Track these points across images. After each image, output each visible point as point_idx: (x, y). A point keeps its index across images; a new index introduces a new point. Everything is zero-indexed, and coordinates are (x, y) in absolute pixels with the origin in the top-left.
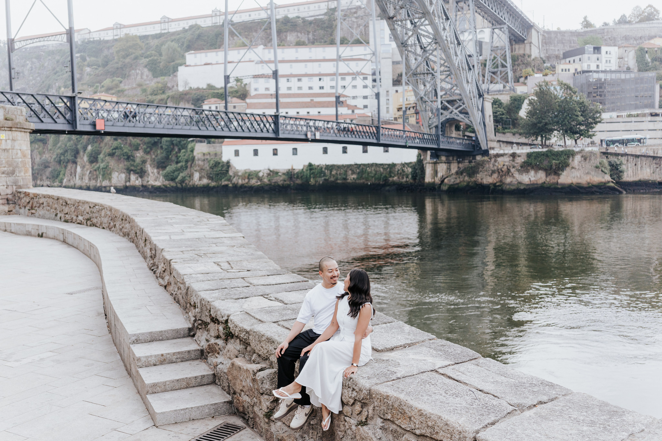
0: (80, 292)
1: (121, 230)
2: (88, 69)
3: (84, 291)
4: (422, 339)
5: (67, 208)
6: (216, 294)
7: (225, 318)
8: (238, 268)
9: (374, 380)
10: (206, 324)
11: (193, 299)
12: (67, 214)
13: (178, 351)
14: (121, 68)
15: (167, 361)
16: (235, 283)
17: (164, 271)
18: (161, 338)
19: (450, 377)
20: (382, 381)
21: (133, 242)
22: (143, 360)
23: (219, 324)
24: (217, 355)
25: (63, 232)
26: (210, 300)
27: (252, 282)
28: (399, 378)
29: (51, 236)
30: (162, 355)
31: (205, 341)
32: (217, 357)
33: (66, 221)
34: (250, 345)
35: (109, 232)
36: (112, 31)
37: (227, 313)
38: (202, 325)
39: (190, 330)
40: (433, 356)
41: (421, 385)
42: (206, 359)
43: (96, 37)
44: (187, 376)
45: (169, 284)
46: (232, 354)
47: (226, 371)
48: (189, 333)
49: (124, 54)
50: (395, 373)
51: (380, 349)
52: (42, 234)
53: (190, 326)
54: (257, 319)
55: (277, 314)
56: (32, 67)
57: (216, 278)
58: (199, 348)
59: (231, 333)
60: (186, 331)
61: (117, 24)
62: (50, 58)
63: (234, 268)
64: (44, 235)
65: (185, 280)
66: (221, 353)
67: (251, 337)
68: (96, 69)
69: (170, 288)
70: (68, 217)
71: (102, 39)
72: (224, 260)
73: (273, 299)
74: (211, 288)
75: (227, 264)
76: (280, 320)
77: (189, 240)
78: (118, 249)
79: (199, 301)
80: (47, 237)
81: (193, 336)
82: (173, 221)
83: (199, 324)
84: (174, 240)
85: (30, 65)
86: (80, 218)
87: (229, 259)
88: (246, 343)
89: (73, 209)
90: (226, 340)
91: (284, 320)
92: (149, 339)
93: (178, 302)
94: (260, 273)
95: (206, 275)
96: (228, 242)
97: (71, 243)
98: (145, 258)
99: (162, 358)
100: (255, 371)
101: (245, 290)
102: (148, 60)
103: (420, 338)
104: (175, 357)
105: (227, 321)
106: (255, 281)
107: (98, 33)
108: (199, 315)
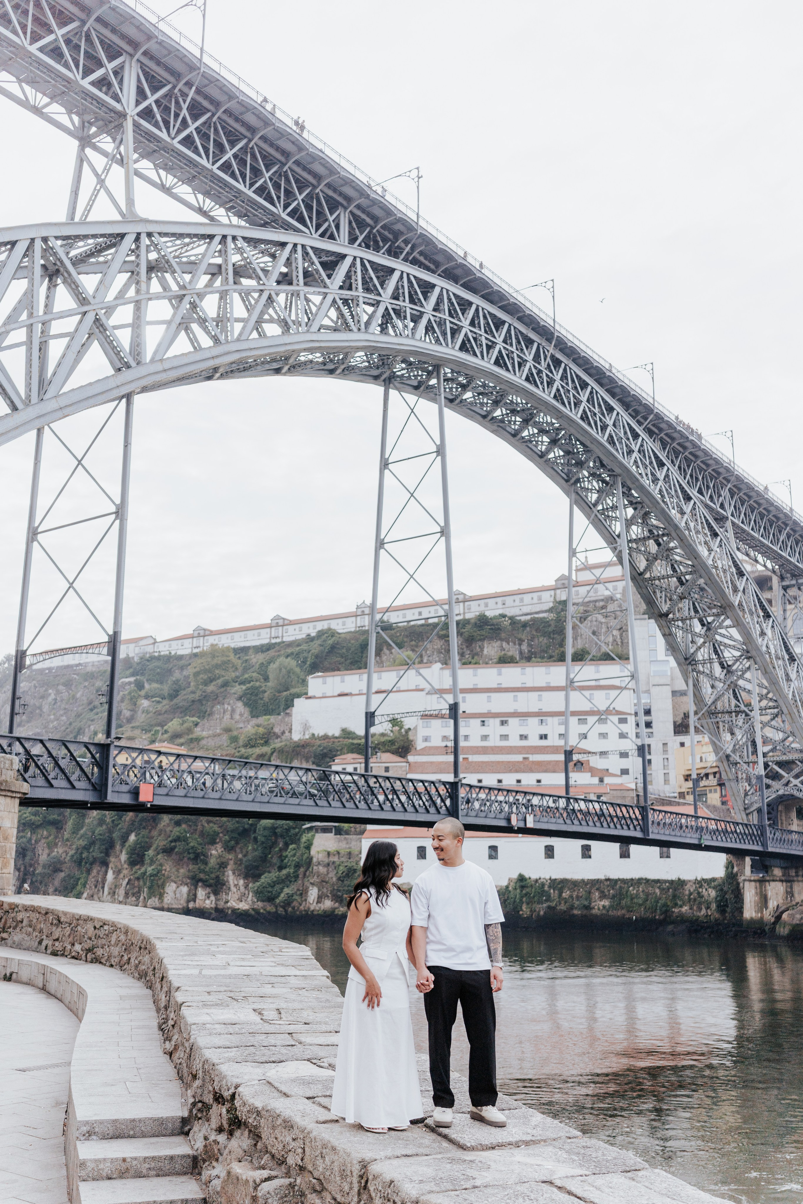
0: (39, 1068)
1: (137, 966)
2: (145, 703)
3: (46, 1067)
4: (555, 1136)
5: (59, 929)
6: (232, 1053)
7: (232, 1091)
8: (290, 1018)
9: (432, 1186)
10: (206, 1107)
11: (197, 1065)
12: (57, 940)
13: (152, 1154)
14: (200, 701)
15: (132, 1172)
16: (272, 1040)
17: (173, 1026)
18: (132, 1133)
19: (570, 1193)
20: (444, 1189)
21: (150, 988)
22: (90, 1165)
23: (224, 1104)
24: (214, 1163)
25: (44, 971)
26: (216, 1061)
27: (303, 1039)
28: (475, 1187)
29: (24, 978)
30: (124, 1160)
31: (202, 1139)
32: (214, 1167)
33: (54, 954)
34: (260, 1137)
35: (119, 972)
36: (191, 640)
37: (236, 1081)
38: (202, 1111)
39: (185, 1121)
40: (559, 1161)
41: (510, 1199)
42: (200, 1174)
43: (164, 649)
44: (156, 1199)
45: (176, 1048)
46: (233, 1156)
47: (219, 1189)
48: (182, 1127)
49: (205, 677)
50: (474, 1179)
51: (469, 1145)
52: (11, 975)
53: (186, 1114)
54: (281, 1092)
55: (320, 1086)
56: (55, 699)
57: (244, 1031)
58: (190, 1152)
59: (237, 1117)
60: (178, 1124)
61: (199, 628)
62: (86, 684)
63: (284, 1019)
64: (14, 976)
65: (193, 1032)
66: (220, 1159)
67: (262, 1121)
68: (159, 702)
69: (176, 1056)
70: (58, 946)
71: (173, 653)
72: (275, 1006)
73: (326, 1065)
74: (228, 1044)
75: (276, 1012)
76: (320, 1094)
77: (230, 976)
78: (121, 998)
79: (201, 1065)
80: (19, 982)
81: (187, 1134)
82: (221, 949)
83: (199, 1110)
84: (204, 976)
85: (53, 696)
86: (78, 947)
87: (283, 1005)
88: (256, 1136)
89: (68, 931)
90: (231, 1134)
91: (325, 1096)
92: (111, 1133)
93: (181, 1078)
94: (324, 1028)
95: (229, 1026)
96: (293, 981)
97: (53, 992)
98: (158, 1010)
99: (124, 1166)
100: (258, 1181)
101: (284, 1051)
102: (244, 687)
103: (551, 1135)
104: (147, 1166)
105: (233, 1096)
106: (307, 1039)
107: (167, 644)
108: (199, 1091)
